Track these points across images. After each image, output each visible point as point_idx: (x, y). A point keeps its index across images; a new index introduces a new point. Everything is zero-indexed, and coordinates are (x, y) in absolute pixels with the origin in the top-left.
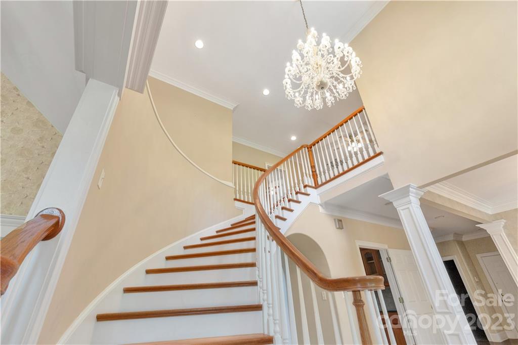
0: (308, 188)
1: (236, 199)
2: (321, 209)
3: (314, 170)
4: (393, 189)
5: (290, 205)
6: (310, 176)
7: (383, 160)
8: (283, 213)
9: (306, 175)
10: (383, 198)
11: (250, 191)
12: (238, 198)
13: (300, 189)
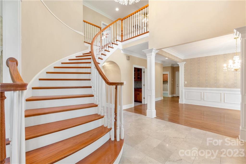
0: (118, 41)
1: (85, 42)
2: (122, 51)
3: (122, 33)
4: (148, 49)
5: (108, 49)
6: (120, 36)
7: (148, 35)
8: (105, 52)
9: (118, 35)
10: (143, 52)
11: (92, 38)
12: (86, 41)
13: (114, 42)
